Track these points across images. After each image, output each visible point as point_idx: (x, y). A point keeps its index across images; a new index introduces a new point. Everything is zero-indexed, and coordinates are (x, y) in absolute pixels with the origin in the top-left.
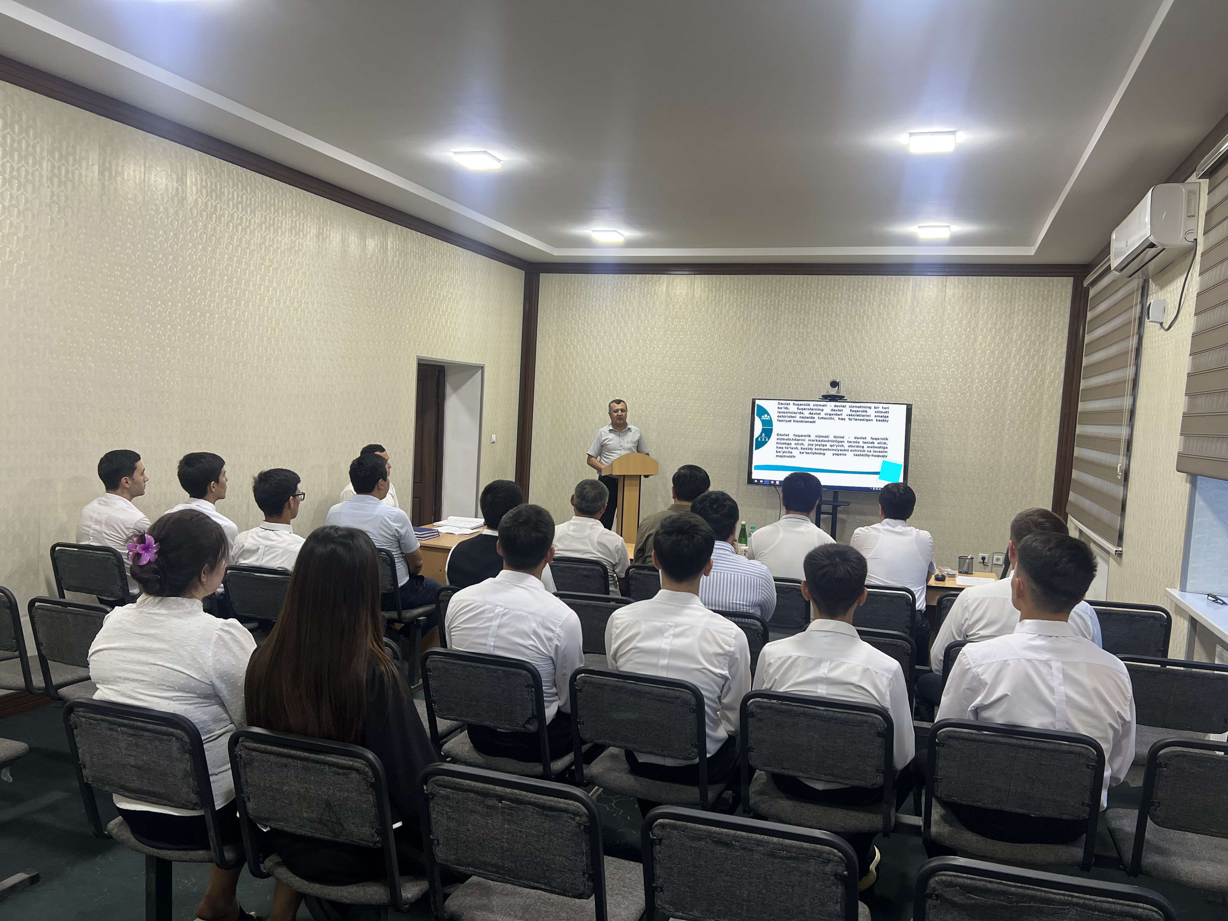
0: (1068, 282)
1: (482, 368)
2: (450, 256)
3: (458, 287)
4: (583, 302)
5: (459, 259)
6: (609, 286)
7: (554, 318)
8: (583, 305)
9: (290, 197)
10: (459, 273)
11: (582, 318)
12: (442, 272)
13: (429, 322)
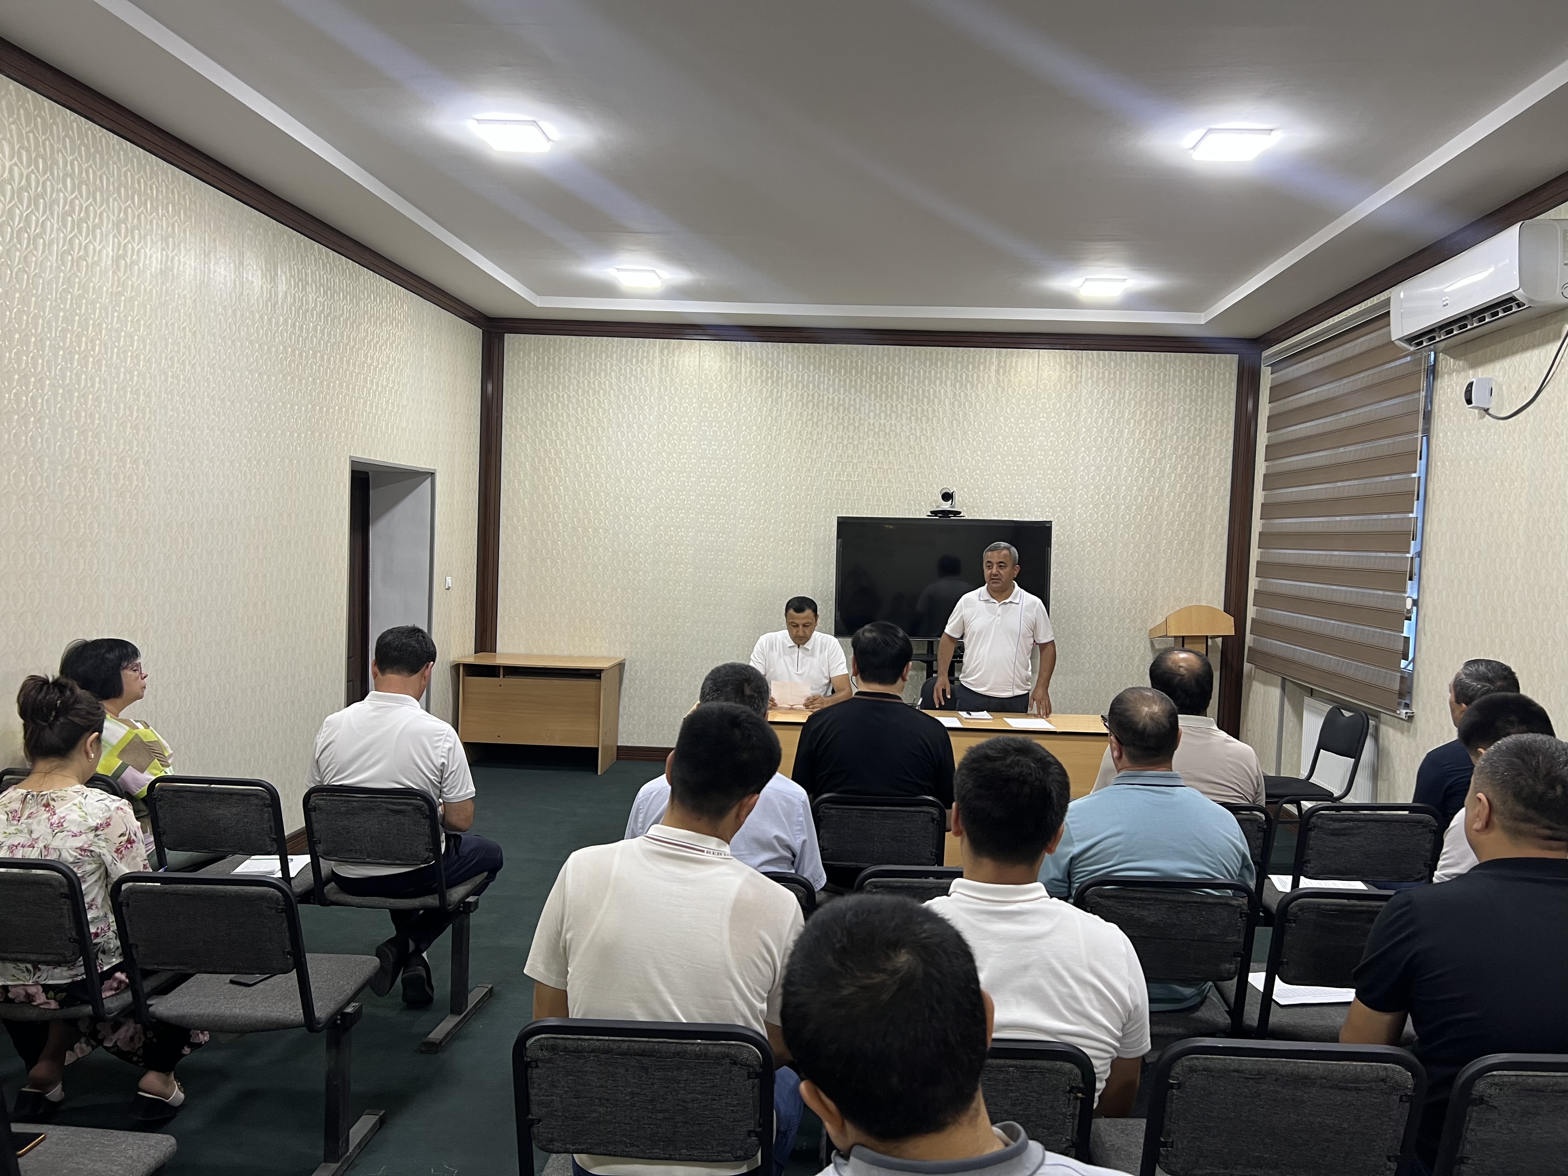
0: (1233, 360)
1: (432, 474)
2: (391, 300)
3: (402, 349)
4: (575, 378)
5: (402, 306)
6: (615, 355)
7: (528, 400)
8: (574, 382)
9: (163, 181)
10: (402, 327)
11: (574, 401)
12: (381, 325)
13: (365, 403)
